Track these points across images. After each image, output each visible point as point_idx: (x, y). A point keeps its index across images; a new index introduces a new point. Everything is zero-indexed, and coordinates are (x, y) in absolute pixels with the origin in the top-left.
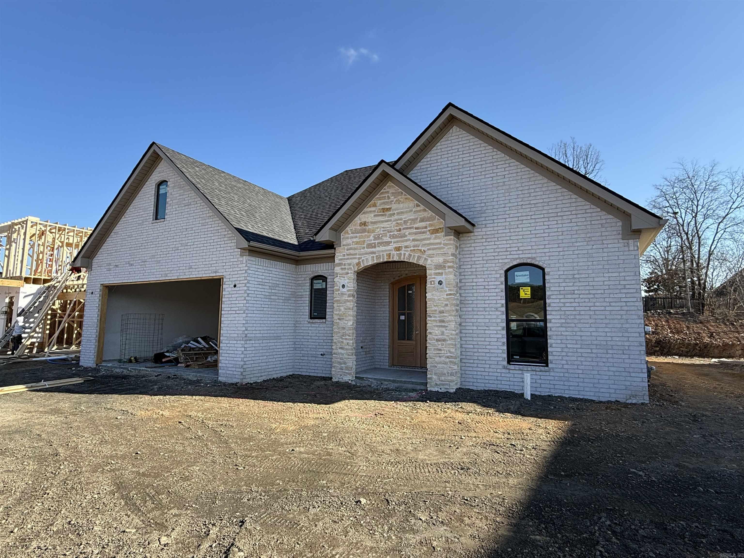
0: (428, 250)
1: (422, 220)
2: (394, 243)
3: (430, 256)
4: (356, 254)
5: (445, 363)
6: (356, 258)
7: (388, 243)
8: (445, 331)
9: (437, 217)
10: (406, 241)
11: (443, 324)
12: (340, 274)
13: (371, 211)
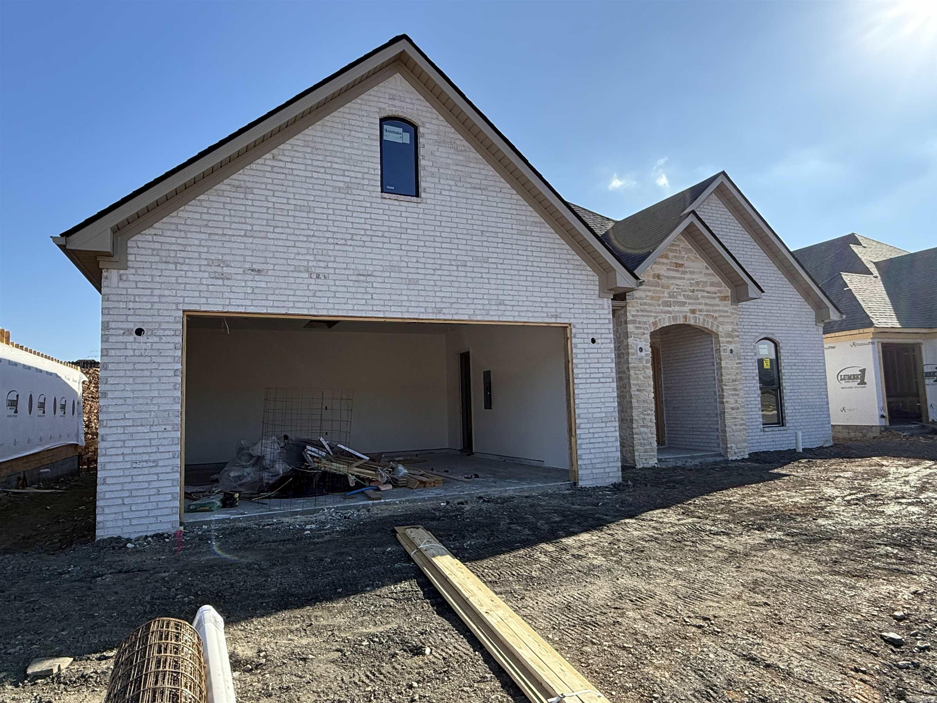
0: (720, 316)
1: (712, 285)
2: (689, 304)
3: (722, 323)
4: (651, 311)
5: (740, 431)
6: (651, 316)
7: (684, 304)
8: (739, 400)
9: (723, 284)
10: (700, 304)
11: (737, 393)
12: (634, 334)
13: (663, 263)
